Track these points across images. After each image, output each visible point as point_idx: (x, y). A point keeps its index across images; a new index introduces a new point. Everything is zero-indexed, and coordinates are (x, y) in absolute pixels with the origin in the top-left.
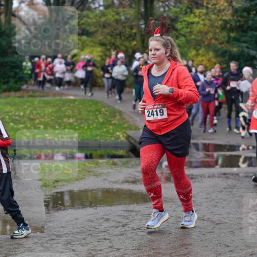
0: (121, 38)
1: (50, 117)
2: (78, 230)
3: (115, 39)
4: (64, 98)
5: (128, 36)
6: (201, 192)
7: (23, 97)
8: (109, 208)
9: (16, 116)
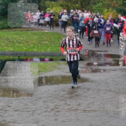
0: (71, 3)
1: (36, 40)
2: (50, 96)
3: (68, 3)
4: (43, 31)
5: (74, 2)
6: (110, 78)
7: (23, 31)
8: (64, 85)
9: (20, 40)
